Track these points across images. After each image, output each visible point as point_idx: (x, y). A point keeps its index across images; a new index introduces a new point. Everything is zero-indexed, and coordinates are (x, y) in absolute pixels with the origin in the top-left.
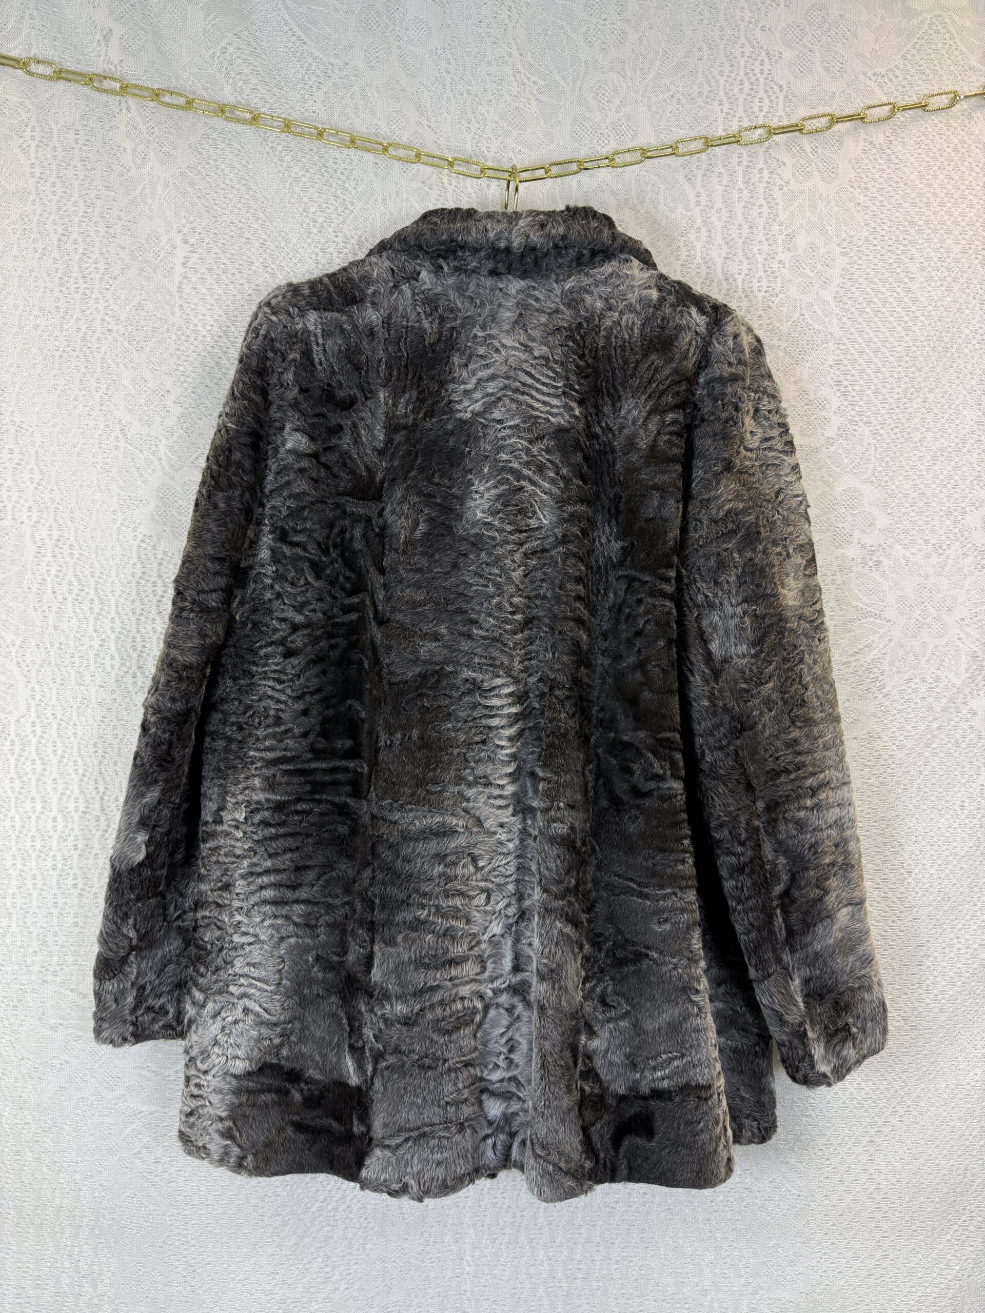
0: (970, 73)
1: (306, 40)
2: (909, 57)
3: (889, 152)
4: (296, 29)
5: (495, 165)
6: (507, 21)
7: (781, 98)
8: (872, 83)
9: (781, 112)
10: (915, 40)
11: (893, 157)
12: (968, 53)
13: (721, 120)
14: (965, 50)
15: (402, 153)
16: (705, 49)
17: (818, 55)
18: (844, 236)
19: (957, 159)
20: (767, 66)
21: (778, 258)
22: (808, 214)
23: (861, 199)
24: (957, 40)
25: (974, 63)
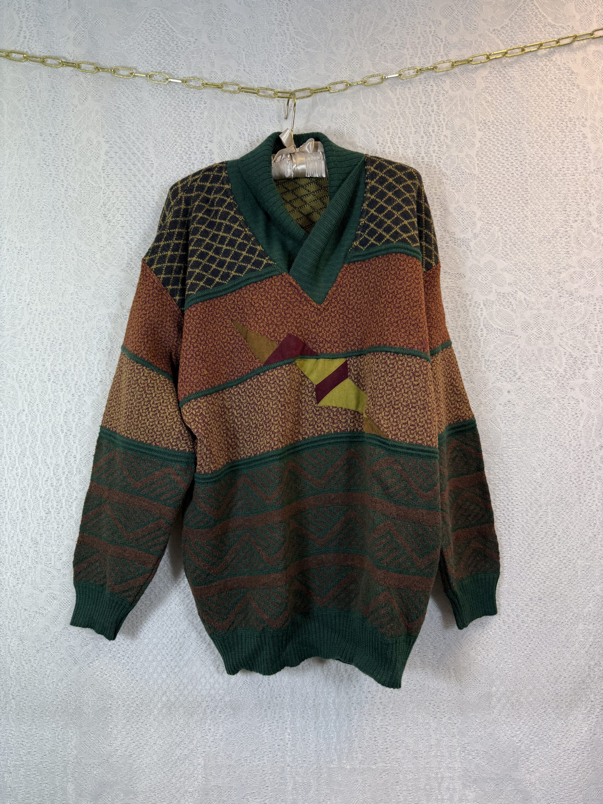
0: (548, 27)
1: (175, 30)
2: (513, 19)
3: (504, 72)
4: (169, 24)
5: (282, 90)
6: (286, 11)
7: (442, 45)
8: (493, 36)
9: (442, 53)
10: (516, 10)
11: (506, 75)
12: (546, 16)
13: (408, 59)
14: (545, 15)
15: (231, 88)
16: (398, 20)
17: (461, 22)
18: (480, 119)
19: (543, 75)
20: (433, 28)
21: (443, 134)
22: (459, 108)
23: (490, 99)
24: (540, 9)
25: (550, 21)
